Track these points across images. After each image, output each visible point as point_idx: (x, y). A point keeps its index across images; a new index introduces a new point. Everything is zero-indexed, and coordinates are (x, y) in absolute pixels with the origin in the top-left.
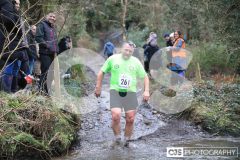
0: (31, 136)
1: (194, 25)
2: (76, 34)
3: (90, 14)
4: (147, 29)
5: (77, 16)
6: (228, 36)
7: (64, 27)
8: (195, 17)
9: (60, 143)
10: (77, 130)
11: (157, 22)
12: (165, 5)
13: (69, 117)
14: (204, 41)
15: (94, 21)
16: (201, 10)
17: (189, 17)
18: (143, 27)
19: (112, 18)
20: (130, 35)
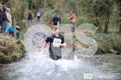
0: (3, 54)
1: (75, 8)
2: (23, 10)
3: (30, 2)
4: (55, 9)
5: (24, 2)
7: (19, 6)
8: (75, 5)
11: (59, 6)
13: (20, 46)
14: (78, 16)
15: (32, 5)
16: (78, 2)
17: (73, 5)
18: (53, 8)
19: (40, 4)
20: (48, 11)
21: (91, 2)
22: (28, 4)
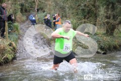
1: (65, 12)
2: (16, 13)
3: (22, 5)
4: (46, 12)
5: (16, 6)
6: (77, 17)
7: (11, 10)
8: (65, 8)
9: (7, 58)
10: (15, 53)
11: (50, 10)
12: (53, 3)
13: (12, 48)
14: (68, 18)
15: (24, 8)
16: (67, 6)
17: (63, 8)
18: (44, 12)
19: (31, 7)
20: (39, 15)
21: (79, 5)
22: (20, 7)
